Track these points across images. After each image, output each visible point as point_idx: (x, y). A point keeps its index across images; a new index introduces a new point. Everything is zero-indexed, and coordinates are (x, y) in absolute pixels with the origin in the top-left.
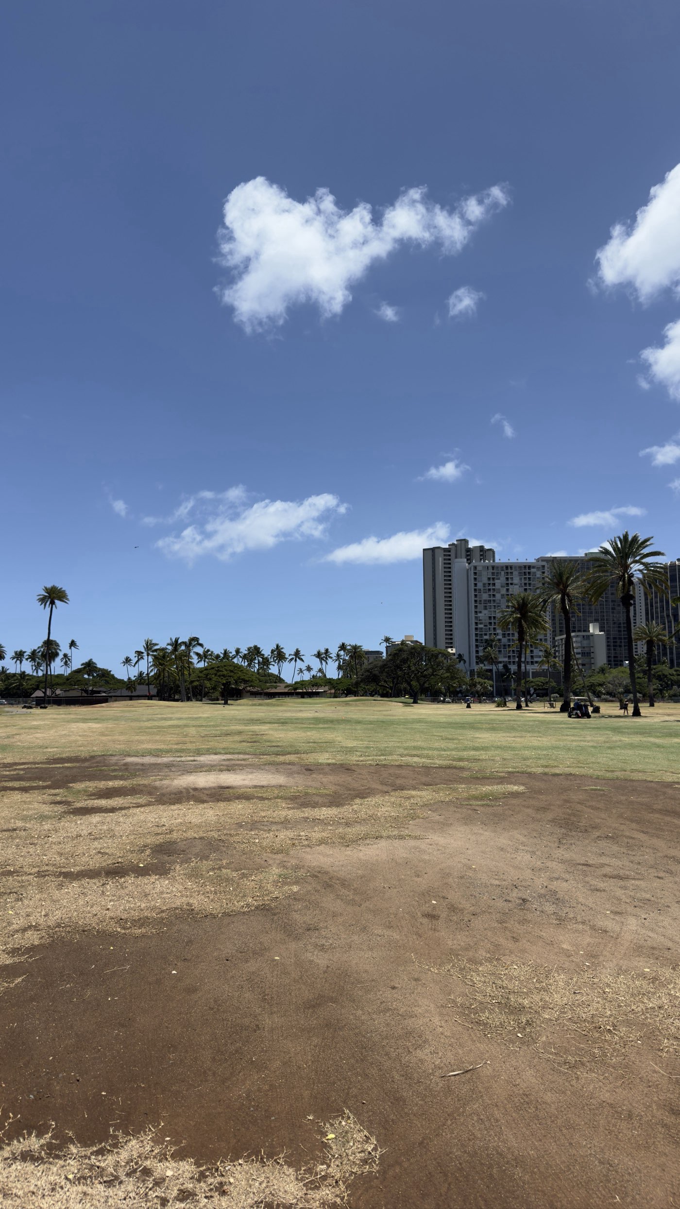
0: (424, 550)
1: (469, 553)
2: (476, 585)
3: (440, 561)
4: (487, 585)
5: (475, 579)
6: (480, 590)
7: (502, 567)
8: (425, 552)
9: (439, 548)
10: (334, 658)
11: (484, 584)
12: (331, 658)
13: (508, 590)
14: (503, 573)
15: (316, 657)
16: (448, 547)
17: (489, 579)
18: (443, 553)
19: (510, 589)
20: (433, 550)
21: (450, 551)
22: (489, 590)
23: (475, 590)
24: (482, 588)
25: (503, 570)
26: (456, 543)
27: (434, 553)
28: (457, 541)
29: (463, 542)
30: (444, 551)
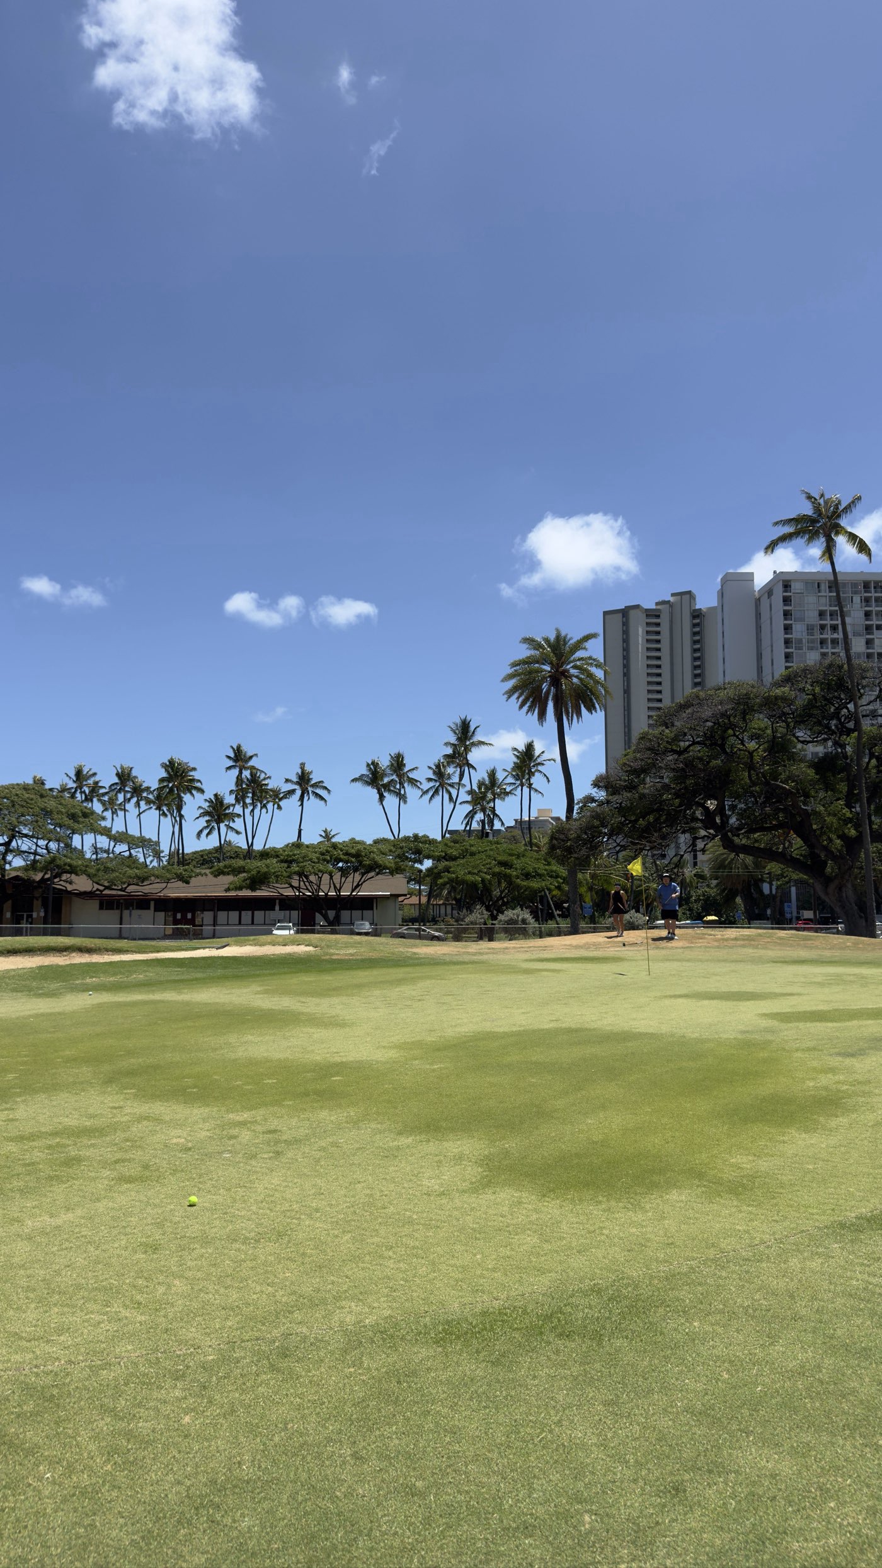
0: (606, 613)
1: (697, 621)
2: (787, 629)
3: (639, 634)
4: (817, 630)
5: (787, 614)
6: (800, 641)
7: (854, 585)
8: (607, 617)
9: (637, 607)
10: (426, 786)
11: (810, 629)
12: (413, 782)
13: (869, 643)
14: (857, 599)
15: (368, 783)
16: (654, 607)
17: (822, 614)
18: (643, 619)
19: (877, 642)
20: (625, 612)
21: (658, 616)
22: (823, 642)
23: (787, 642)
24: (805, 637)
25: (856, 593)
26: (672, 599)
27: (627, 620)
28: (673, 595)
29: (686, 598)
30: (647, 616)
